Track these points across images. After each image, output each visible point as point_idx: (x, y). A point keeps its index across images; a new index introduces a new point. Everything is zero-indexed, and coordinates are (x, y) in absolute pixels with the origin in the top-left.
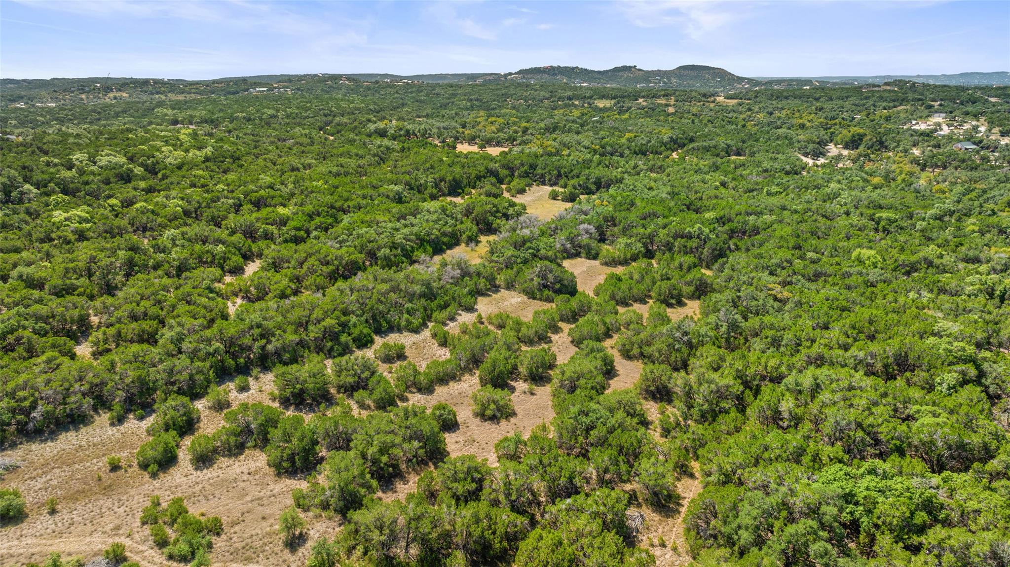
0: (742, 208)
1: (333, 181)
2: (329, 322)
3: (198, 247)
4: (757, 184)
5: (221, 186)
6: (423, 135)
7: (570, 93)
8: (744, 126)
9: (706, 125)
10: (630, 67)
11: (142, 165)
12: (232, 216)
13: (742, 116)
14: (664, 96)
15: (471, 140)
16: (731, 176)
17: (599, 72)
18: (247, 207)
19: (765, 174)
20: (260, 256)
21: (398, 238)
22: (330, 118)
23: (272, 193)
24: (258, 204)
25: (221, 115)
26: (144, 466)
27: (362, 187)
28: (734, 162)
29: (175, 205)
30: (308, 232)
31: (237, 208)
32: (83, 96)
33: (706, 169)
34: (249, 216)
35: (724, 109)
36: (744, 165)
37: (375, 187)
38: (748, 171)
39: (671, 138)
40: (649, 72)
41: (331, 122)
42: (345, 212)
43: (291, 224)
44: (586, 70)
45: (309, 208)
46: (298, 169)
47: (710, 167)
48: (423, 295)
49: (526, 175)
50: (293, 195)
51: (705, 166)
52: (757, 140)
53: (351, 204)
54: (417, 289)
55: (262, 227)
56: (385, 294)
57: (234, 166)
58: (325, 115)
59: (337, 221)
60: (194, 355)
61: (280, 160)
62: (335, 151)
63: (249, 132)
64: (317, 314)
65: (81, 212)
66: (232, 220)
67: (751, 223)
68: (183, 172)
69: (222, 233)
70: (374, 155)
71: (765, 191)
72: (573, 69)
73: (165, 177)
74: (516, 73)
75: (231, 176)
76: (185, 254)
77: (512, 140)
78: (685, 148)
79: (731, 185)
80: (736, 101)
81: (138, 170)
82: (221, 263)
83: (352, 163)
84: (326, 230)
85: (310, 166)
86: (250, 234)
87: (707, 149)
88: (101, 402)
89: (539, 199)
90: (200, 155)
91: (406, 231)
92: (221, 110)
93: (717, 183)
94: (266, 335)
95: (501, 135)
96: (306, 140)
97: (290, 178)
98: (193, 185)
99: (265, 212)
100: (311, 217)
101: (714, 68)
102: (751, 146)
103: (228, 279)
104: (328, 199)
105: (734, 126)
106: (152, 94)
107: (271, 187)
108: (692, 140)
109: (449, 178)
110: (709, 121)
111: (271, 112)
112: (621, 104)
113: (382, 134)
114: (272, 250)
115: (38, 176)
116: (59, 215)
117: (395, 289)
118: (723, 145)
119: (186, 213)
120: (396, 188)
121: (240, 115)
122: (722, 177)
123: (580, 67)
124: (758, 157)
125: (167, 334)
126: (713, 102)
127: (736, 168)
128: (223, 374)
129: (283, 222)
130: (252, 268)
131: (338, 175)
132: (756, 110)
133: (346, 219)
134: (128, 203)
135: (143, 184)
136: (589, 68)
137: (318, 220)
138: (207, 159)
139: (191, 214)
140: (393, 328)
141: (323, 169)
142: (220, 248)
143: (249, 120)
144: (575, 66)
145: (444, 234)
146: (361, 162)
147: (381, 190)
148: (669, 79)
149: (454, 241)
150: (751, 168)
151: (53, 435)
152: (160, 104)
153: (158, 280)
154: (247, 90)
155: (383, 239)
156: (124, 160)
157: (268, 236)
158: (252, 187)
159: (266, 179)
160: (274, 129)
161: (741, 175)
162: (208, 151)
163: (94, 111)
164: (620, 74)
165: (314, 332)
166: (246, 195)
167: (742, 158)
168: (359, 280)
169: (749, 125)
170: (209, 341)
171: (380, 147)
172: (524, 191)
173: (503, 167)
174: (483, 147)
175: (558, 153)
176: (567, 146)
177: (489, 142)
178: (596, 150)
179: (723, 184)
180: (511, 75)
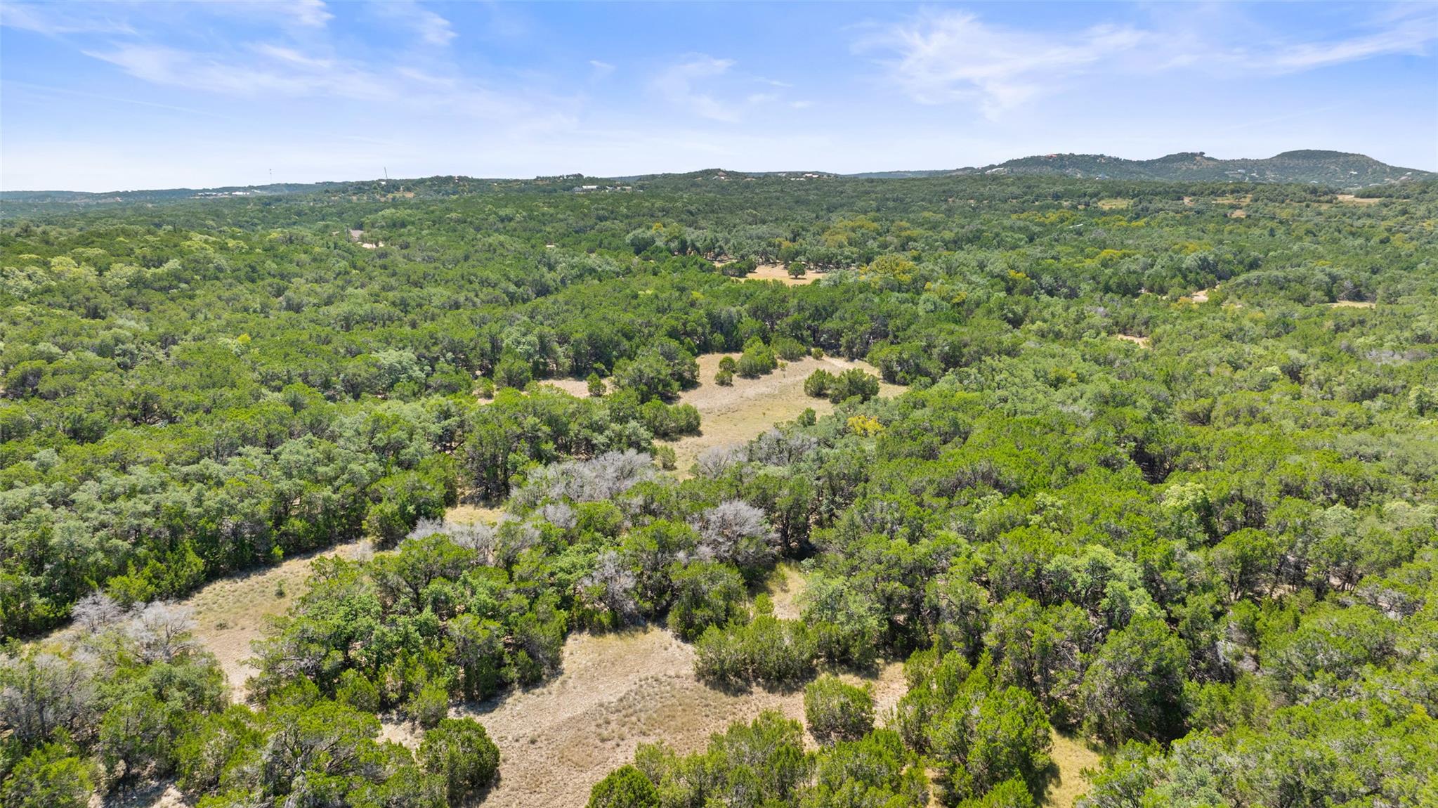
0: (1311, 467)
4: (1391, 373)
7: (1059, 188)
8: (1385, 241)
9: (1300, 239)
10: (1193, 155)
13: (1384, 224)
14: (1232, 192)
15: (789, 261)
16: (1318, 350)
17: (1140, 163)
19: (1419, 348)
28: (1337, 315)
32: (355, 197)
33: (1260, 330)
35: (1352, 212)
36: (1362, 322)
38: (1370, 339)
39: (1205, 260)
40: (1226, 162)
44: (1117, 160)
47: (1269, 326)
51: (1256, 322)
52: (1411, 268)
67: (1331, 533)
71: (1413, 395)
72: (1096, 157)
74: (1000, 166)
78: (1232, 281)
79: (1314, 375)
80: (1377, 200)
87: (1280, 285)
89: (784, 391)
93: (1275, 369)
101: (1346, 155)
102: (1393, 279)
105: (1360, 241)
108: (1254, 265)
110: (1308, 232)
112: (1145, 204)
113: (643, 246)
118: (1321, 276)
122: (1294, 354)
123: (1107, 154)
124: (1406, 303)
126: (1330, 202)
127: (1338, 329)
132: (1419, 214)
136: (1123, 157)
144: (1098, 154)
148: (1261, 173)
150: (1380, 331)
154: (570, 188)
161: (1349, 349)
164: (1175, 165)
167: (1366, 305)
169: (1397, 240)
172: (766, 370)
173: (754, 313)
174: (798, 272)
175: (917, 287)
176: (951, 272)
177: (824, 263)
178: (1015, 281)
179: (1294, 373)
180: (992, 168)
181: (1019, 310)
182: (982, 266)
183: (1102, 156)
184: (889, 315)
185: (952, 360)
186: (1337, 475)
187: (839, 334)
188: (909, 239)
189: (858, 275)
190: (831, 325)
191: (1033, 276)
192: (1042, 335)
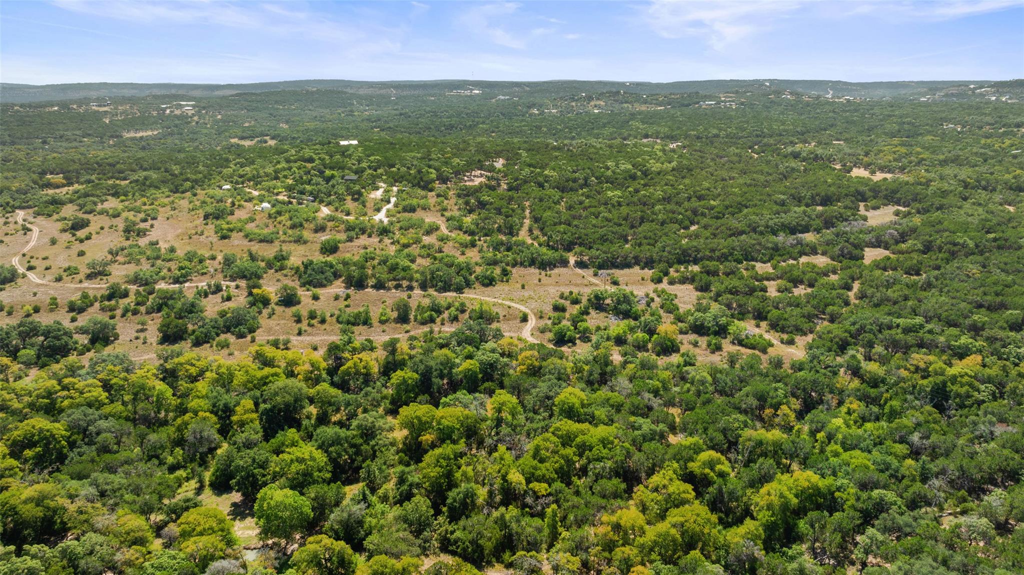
1: (745, 189)
2: (725, 250)
3: (670, 215)
5: (681, 187)
6: (828, 159)
11: (640, 170)
12: (686, 203)
15: (866, 166)
18: (694, 199)
20: (698, 223)
21: (771, 223)
22: (760, 139)
23: (708, 193)
24: (700, 198)
25: (678, 132)
26: (652, 281)
27: (761, 195)
29: (659, 194)
30: (724, 215)
31: (689, 199)
32: (574, 104)
34: (695, 203)
37: (769, 195)
41: (760, 142)
42: (747, 207)
43: (716, 210)
45: (727, 203)
46: (726, 180)
48: (773, 249)
49: (886, 197)
50: (719, 195)
53: (751, 203)
54: (770, 245)
55: (701, 210)
56: (754, 245)
57: (688, 175)
58: (757, 136)
59: (741, 211)
60: (669, 252)
61: (716, 173)
62: (753, 169)
63: (698, 148)
64: (720, 247)
65: (618, 193)
66: (686, 204)
68: (661, 176)
69: (681, 210)
70: (781, 174)
73: (652, 179)
75: (687, 181)
76: (665, 217)
77: (902, 169)
81: (639, 173)
82: (680, 223)
83: (762, 178)
84: (733, 215)
85: (733, 178)
86: (695, 212)
88: (637, 263)
89: (885, 214)
90: (670, 166)
91: (777, 220)
92: (678, 128)
94: (698, 251)
95: (894, 164)
96: (735, 159)
97: (720, 185)
98: (666, 185)
99: (702, 203)
100: (727, 207)
103: (682, 231)
104: (739, 199)
106: (622, 103)
107: (708, 189)
109: (823, 194)
111: (715, 131)
113: (796, 156)
114: (704, 221)
115: (597, 174)
116: (610, 194)
117: (760, 244)
119: (664, 199)
120: (782, 197)
121: (692, 133)
125: (659, 245)
128: (680, 262)
129: (712, 208)
130: (693, 228)
131: (750, 185)
133: (745, 211)
134: (637, 191)
135: (642, 182)
137: (730, 209)
138: (673, 169)
139: (667, 200)
140: (753, 259)
141: (741, 181)
142: (681, 216)
143: (698, 138)
145: (801, 225)
146: (769, 178)
147: (773, 197)
149: (806, 229)
151: (622, 269)
152: (633, 116)
153: (654, 225)
154: (698, 103)
155: (763, 222)
156: (630, 167)
157: (703, 215)
158: (698, 188)
159: (706, 184)
160: (715, 147)
162: (674, 164)
163: (589, 122)
165: (717, 253)
166: (694, 192)
168: (744, 237)
170: (675, 249)
171: (787, 167)
172: (878, 208)
173: (870, 190)
174: (873, 173)
175: (928, 183)
176: (942, 178)
177: (882, 169)
178: (969, 183)
180: (981, 88)
181: (967, 195)
182: (955, 176)
184: (917, 194)
185: (940, 208)
187: (901, 199)
188: (923, 159)
189: (904, 177)
190: (898, 195)
191: (978, 181)
192: (974, 204)
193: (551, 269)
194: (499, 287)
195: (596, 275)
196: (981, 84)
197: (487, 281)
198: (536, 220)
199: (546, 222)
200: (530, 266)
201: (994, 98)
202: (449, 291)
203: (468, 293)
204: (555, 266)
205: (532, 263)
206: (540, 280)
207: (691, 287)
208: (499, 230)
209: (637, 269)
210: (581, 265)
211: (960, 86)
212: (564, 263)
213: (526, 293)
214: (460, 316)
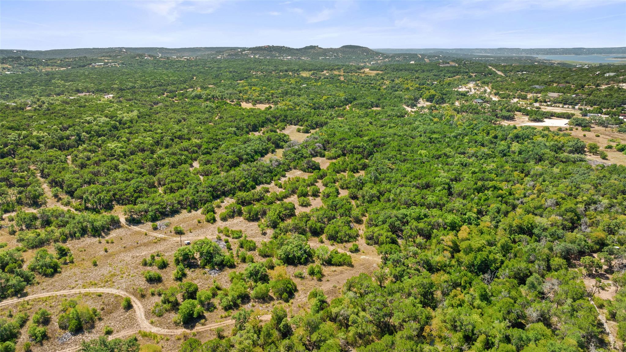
0: (378, 135)
2: (242, 181)
4: (385, 122)
6: (222, 98)
8: (379, 89)
9: (361, 89)
10: (315, 46)
11: (116, 121)
13: (378, 83)
14: (337, 69)
15: (246, 101)
16: (374, 119)
17: (297, 49)
19: (389, 118)
20: (196, 159)
21: (248, 151)
25: (104, 86)
26: (208, 221)
29: (149, 140)
30: (211, 150)
36: (379, 113)
38: (381, 116)
39: (345, 98)
44: (289, 48)
48: (268, 171)
49: (283, 121)
51: (362, 114)
52: (386, 99)
64: (237, 178)
65: (116, 144)
67: (382, 141)
71: (388, 126)
72: (282, 47)
77: (268, 100)
78: (352, 104)
79: (374, 123)
80: (375, 72)
84: (217, 148)
86: (188, 151)
87: (362, 104)
88: (182, 207)
89: (293, 132)
91: (249, 148)
93: (368, 123)
100: (208, 143)
101: (362, 47)
102: (383, 102)
103: (191, 169)
105: (374, 90)
108: (355, 99)
109: (252, 123)
110: (362, 86)
112: (315, 74)
114: (202, 157)
116: (109, 146)
118: (369, 101)
121: (114, 86)
122: (370, 120)
123: (285, 46)
124: (386, 108)
126: (363, 73)
130: (195, 164)
132: (386, 78)
136: (291, 47)
137: (211, 145)
142: (183, 157)
145: (264, 149)
148: (338, 54)
149: (267, 151)
150: (383, 114)
154: (91, 64)
155: (243, 152)
156: (107, 119)
161: (378, 118)
164: (309, 50)
165: (238, 184)
167: (378, 109)
169: (382, 88)
174: (254, 104)
179: (371, 123)
180: (245, 51)
182: (302, 103)
183: (284, 47)
186: (382, 136)
193: (107, 234)
194: (66, 272)
195: (155, 229)
196: (244, 49)
197: (49, 271)
198: (54, 183)
199: (71, 185)
200: (83, 235)
201: (252, 56)
202: (5, 298)
203: (34, 293)
204: (109, 229)
205: (84, 232)
206: (106, 251)
207: (241, 219)
208: (19, 202)
209: (184, 213)
210: (132, 221)
211: (231, 50)
212: (116, 224)
213: (105, 271)
214: (48, 329)
